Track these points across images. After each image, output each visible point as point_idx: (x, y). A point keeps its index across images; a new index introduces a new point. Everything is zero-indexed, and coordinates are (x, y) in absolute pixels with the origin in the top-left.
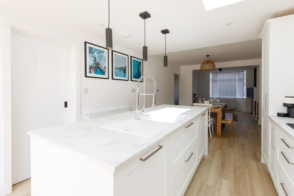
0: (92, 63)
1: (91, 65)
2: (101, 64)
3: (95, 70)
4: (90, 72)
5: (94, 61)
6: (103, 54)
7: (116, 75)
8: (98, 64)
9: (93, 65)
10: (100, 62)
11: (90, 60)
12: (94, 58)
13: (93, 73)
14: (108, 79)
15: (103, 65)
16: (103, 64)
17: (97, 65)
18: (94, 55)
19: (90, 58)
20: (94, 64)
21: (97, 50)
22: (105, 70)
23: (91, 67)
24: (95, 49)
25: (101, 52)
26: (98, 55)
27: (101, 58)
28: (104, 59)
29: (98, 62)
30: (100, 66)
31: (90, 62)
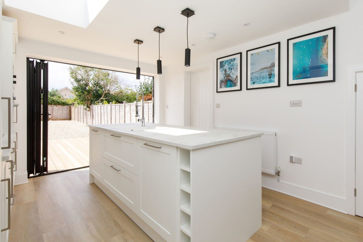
0: (223, 77)
1: (221, 80)
2: (231, 75)
3: (225, 84)
4: (221, 87)
5: (225, 74)
6: (235, 62)
7: (252, 82)
8: (229, 75)
9: (223, 79)
10: (231, 72)
11: (221, 74)
12: (225, 71)
13: (224, 87)
14: (241, 91)
15: (234, 75)
16: (234, 73)
17: (227, 77)
18: (225, 67)
19: (221, 72)
20: (224, 77)
21: (228, 60)
22: (236, 81)
23: (222, 82)
24: (225, 61)
25: (232, 61)
26: (229, 66)
27: (232, 67)
28: (235, 67)
29: (229, 73)
30: (230, 78)
31: (221, 77)
